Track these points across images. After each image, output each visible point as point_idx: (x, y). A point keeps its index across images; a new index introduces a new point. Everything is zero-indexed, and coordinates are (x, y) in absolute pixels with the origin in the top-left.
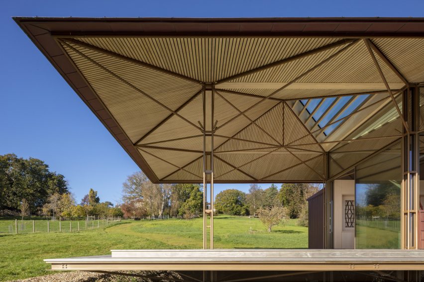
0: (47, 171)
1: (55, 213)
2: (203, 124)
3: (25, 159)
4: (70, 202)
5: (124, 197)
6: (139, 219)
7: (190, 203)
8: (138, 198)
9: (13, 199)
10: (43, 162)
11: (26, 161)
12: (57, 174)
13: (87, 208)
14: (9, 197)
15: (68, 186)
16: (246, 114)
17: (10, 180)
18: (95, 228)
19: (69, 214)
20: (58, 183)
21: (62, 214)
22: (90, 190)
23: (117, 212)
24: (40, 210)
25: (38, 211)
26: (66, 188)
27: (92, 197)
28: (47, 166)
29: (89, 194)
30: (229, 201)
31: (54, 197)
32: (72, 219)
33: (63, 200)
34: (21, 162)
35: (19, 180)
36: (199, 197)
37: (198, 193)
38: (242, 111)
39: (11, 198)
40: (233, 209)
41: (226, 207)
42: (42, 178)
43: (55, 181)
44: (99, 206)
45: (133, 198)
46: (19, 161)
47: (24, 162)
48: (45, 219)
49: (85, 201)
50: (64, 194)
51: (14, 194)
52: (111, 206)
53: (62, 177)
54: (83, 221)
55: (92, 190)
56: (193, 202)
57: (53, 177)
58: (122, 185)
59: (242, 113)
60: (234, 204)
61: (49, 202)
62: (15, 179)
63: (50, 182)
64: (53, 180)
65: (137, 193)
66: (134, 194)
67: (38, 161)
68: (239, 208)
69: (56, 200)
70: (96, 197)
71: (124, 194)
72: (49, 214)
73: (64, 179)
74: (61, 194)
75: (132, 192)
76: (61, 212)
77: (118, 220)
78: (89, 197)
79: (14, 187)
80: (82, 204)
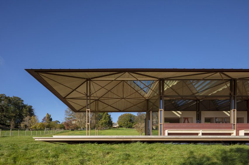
0: (23, 103)
1: (28, 127)
2: (86, 93)
3: (10, 97)
4: (35, 121)
5: (66, 118)
6: (74, 130)
7: (102, 121)
8: (73, 119)
9: (4, 119)
10: (21, 99)
11: (11, 98)
12: (28, 105)
13: (45, 124)
14: (2, 118)
15: (34, 112)
16: (104, 87)
17: (2, 109)
18: (49, 134)
19: (35, 127)
20: (29, 110)
21: (31, 127)
22: (47, 114)
23: (61, 126)
24: (20, 125)
25: (18, 125)
26: (34, 113)
27: (48, 118)
28: (23, 101)
29: (46, 116)
30: (126, 120)
31: (27, 118)
32: (37, 130)
33: (32, 120)
34: (8, 99)
35: (7, 109)
36: (107, 118)
37: (107, 116)
38: (103, 86)
39: (3, 118)
40: (127, 125)
41: (124, 123)
42: (20, 107)
43: (27, 109)
44: (52, 123)
45: (70, 119)
46: (7, 98)
47: (10, 98)
48: (22, 130)
49: (44, 120)
50: (33, 117)
51: (5, 116)
52: (58, 123)
53: (31, 107)
54: (43, 131)
55: (48, 114)
56: (104, 120)
57: (26, 107)
58: (65, 112)
59: (103, 87)
60: (129, 122)
61: (24, 121)
62: (5, 108)
63: (24, 110)
64: (26, 108)
65: (73, 116)
66: (71, 116)
67: (18, 98)
68: (131, 124)
69: (28, 120)
70: (50, 118)
71: (65, 116)
72: (25, 127)
73: (32, 108)
74: (31, 116)
75: (70, 115)
76: (30, 126)
77: (62, 131)
78: (46, 118)
79: (5, 113)
80: (42, 122)
